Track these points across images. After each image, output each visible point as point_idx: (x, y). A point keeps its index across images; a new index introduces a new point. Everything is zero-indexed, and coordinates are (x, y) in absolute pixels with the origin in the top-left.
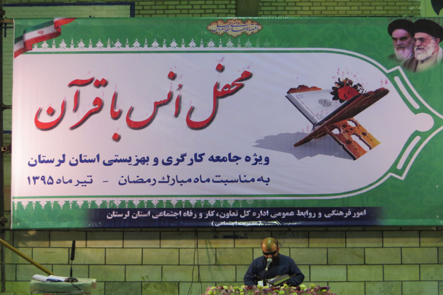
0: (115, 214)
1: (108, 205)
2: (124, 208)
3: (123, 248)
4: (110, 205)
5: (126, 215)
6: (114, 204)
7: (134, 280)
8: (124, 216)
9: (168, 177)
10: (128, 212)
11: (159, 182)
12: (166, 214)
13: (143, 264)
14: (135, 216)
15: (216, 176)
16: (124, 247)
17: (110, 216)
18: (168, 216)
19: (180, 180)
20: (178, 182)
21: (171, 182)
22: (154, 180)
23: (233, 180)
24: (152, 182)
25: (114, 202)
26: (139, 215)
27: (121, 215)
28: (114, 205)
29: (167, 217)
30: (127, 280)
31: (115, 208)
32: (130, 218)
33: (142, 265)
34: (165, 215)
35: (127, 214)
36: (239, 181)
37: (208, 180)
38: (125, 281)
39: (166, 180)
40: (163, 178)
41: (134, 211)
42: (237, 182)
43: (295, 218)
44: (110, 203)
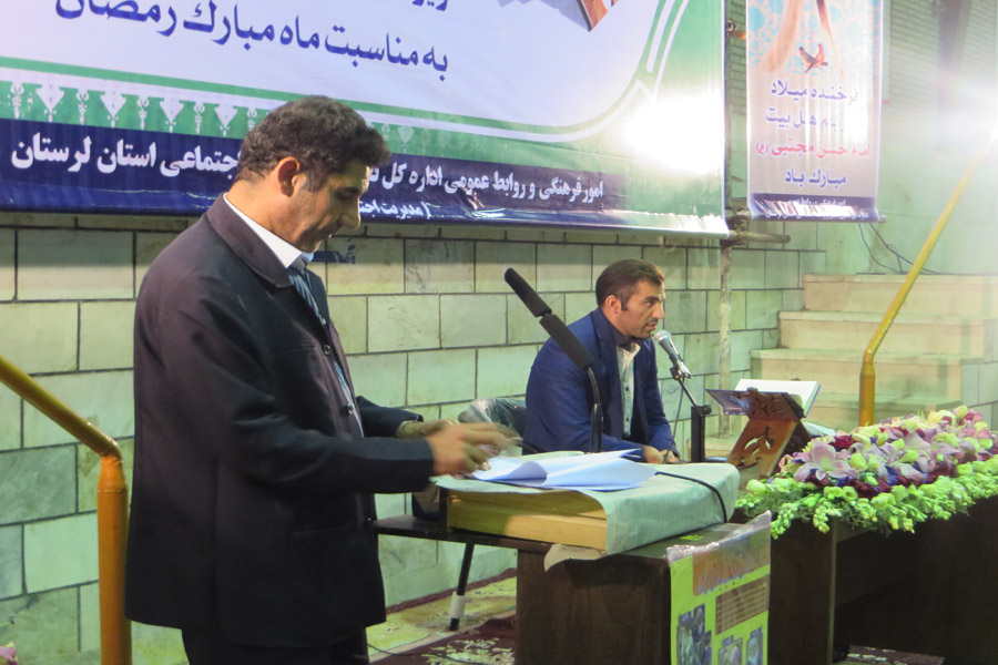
0: (43, 147)
1: (17, 102)
2: (72, 121)
3: (15, 300)
4: (24, 104)
5: (78, 155)
6: (37, 99)
7: (53, 442)
8: (72, 161)
9: (213, 7)
10: (87, 142)
11: (187, 25)
12: (202, 160)
13: (81, 368)
14: (107, 161)
15: (335, 28)
16: (20, 297)
17: (22, 155)
18: (209, 168)
19: (244, 27)
20: (241, 34)
21: (220, 31)
22: (171, 12)
23: (373, 51)
24: (166, 21)
25: (38, 91)
26: (121, 158)
27: (61, 156)
28: (40, 106)
29: (205, 173)
30: (27, 444)
31: (40, 119)
32: (90, 167)
33: (77, 371)
34: (201, 166)
35: (83, 152)
36: (385, 56)
37: (315, 41)
38: (22, 449)
39: (205, 19)
40: (198, 12)
41: (105, 139)
42: (380, 57)
43: (490, 197)
44: (25, 96)
